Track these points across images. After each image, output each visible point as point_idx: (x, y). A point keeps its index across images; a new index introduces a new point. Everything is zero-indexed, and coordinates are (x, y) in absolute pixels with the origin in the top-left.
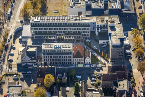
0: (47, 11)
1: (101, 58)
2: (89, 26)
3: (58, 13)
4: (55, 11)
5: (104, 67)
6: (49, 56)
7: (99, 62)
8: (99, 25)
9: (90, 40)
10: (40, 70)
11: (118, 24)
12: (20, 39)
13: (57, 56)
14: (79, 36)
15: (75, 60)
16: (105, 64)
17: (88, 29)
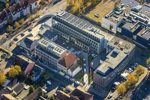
0: (90, 12)
1: (88, 77)
2: (99, 42)
3: (98, 17)
4: (97, 14)
5: (81, 86)
6: (41, 51)
7: (81, 80)
8: (109, 46)
9: (96, 56)
10: (17, 59)
11: (125, 53)
12: (42, 25)
13: (46, 54)
14: (87, 47)
15: (60, 66)
16: (84, 84)
17: (97, 44)
